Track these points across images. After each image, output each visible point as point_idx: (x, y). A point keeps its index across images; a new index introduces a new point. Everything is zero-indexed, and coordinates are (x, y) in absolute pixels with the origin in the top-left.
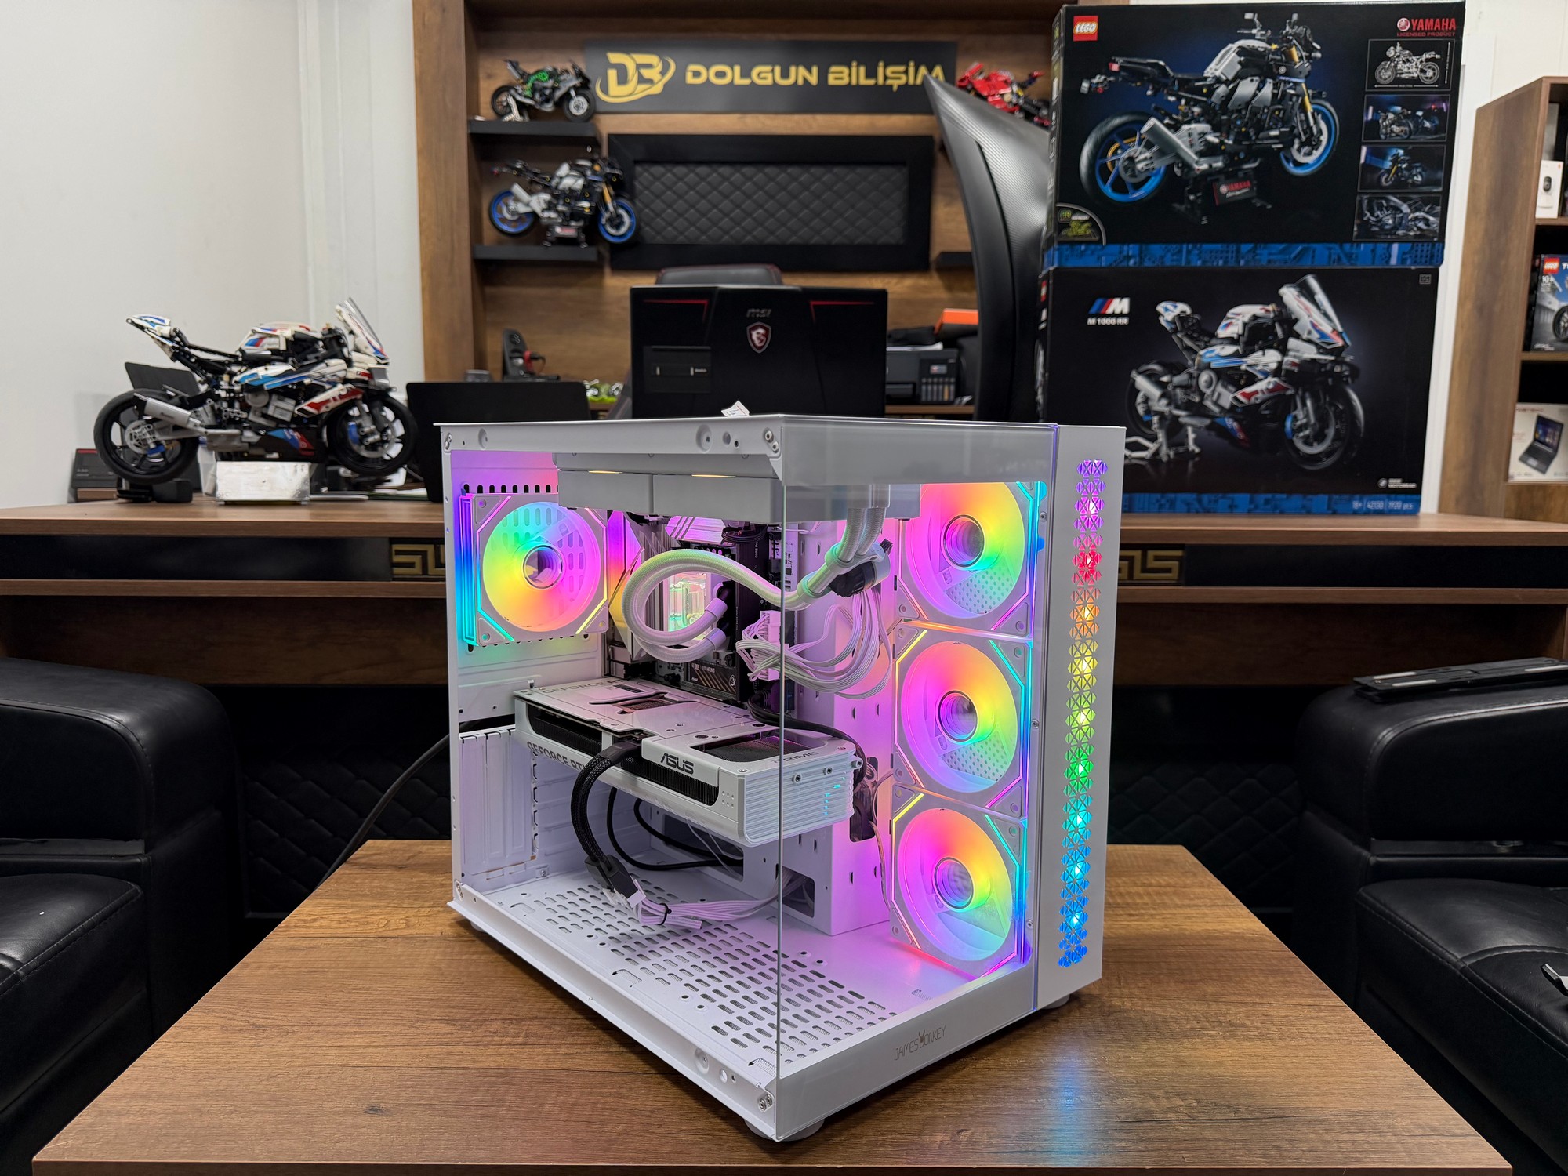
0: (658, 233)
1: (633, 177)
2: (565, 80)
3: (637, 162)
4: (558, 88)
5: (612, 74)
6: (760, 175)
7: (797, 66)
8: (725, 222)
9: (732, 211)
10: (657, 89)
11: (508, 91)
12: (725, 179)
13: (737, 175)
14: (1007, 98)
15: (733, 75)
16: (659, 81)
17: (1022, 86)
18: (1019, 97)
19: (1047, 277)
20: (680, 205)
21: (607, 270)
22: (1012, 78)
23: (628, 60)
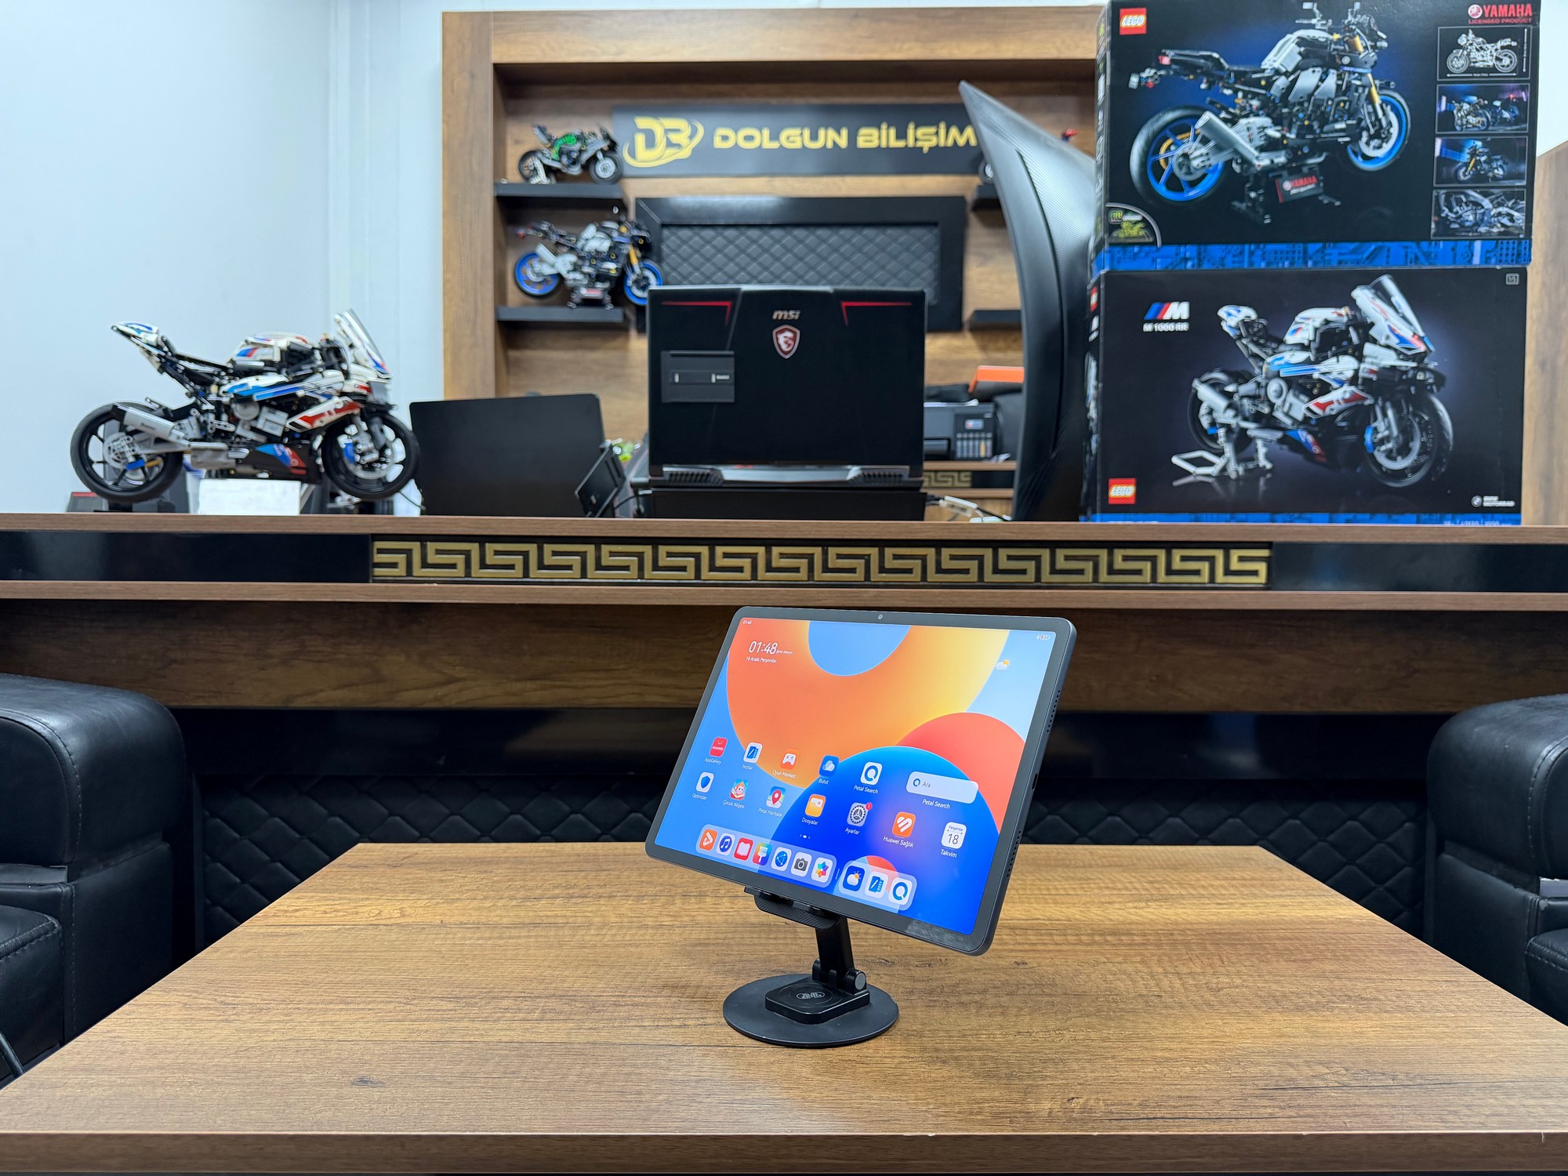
1: (661, 241)
2: (592, 143)
3: (664, 226)
4: (585, 151)
5: (640, 139)
6: (789, 238)
7: (826, 128)
9: (760, 273)
10: (685, 153)
11: (534, 156)
12: (754, 241)
13: (766, 238)
15: (762, 139)
19: (1098, 283)
20: (708, 268)
21: (633, 333)
23: (658, 125)
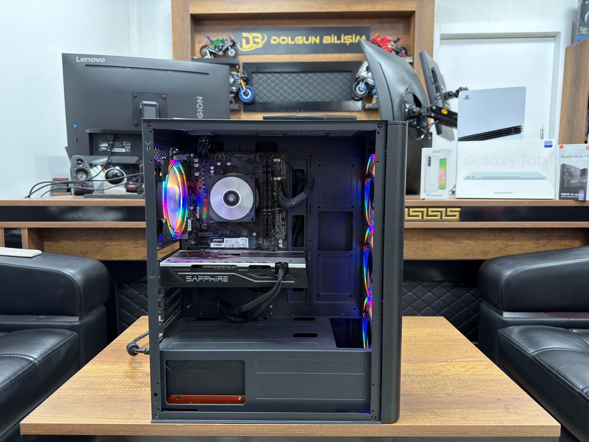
0: (261, 99)
1: (252, 78)
2: (227, 43)
3: (253, 73)
4: (224, 46)
5: (244, 41)
6: (298, 77)
7: (312, 36)
8: (285, 94)
9: (288, 90)
10: (260, 46)
11: (206, 47)
12: (285, 78)
13: (290, 77)
14: (389, 46)
15: (288, 40)
16: (261, 44)
17: (395, 42)
18: (393, 46)
20: (269, 88)
21: (242, 112)
22: (391, 39)
23: (249, 35)
